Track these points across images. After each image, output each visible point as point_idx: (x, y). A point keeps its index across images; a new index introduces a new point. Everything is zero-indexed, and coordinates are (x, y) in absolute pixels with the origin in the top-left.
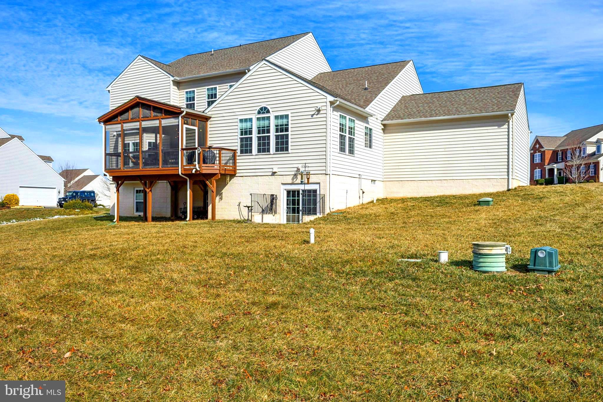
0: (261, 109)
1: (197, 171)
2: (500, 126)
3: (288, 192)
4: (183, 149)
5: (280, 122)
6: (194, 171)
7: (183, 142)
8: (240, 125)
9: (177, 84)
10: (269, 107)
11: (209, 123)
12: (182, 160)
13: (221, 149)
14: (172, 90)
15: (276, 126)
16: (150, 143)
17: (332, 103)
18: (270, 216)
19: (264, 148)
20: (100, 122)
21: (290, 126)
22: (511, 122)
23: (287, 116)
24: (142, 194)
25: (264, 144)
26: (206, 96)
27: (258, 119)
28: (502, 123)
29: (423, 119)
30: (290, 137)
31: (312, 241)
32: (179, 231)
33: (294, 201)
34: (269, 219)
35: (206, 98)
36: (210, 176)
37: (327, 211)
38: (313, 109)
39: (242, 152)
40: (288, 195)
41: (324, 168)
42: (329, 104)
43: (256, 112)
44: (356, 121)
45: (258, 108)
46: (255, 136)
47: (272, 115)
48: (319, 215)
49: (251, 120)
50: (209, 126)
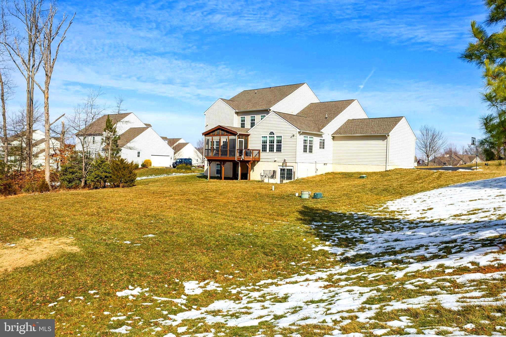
0: (271, 132)
1: (243, 159)
2: (383, 140)
3: (281, 169)
4: (237, 150)
5: (278, 139)
6: (241, 159)
7: (237, 147)
8: (262, 139)
9: (237, 113)
10: (274, 132)
11: (249, 137)
12: (237, 154)
13: (253, 150)
14: (234, 116)
15: (277, 140)
16: (224, 142)
17: (299, 132)
18: (273, 179)
19: (271, 150)
20: (203, 135)
21: (282, 141)
22: (388, 139)
23: (281, 137)
24: (219, 166)
25: (272, 148)
26: (250, 120)
27: (270, 137)
28: (384, 139)
29: (350, 135)
30: (282, 146)
31: (273, 190)
32: (234, 185)
33: (283, 173)
34: (272, 181)
35: (250, 121)
36: (248, 162)
37: (296, 178)
38: (291, 134)
39: (262, 151)
40: (281, 171)
41: (295, 160)
42: (298, 133)
43: (269, 134)
44: (314, 137)
45: (270, 132)
46: (268, 144)
47: (275, 136)
48: (292, 180)
49: (266, 137)
50: (249, 138)
